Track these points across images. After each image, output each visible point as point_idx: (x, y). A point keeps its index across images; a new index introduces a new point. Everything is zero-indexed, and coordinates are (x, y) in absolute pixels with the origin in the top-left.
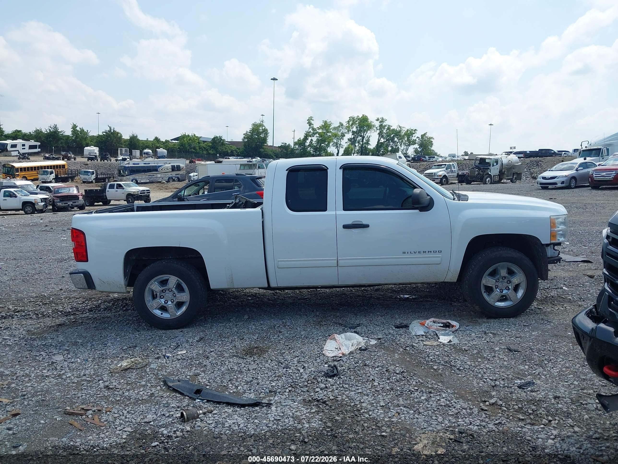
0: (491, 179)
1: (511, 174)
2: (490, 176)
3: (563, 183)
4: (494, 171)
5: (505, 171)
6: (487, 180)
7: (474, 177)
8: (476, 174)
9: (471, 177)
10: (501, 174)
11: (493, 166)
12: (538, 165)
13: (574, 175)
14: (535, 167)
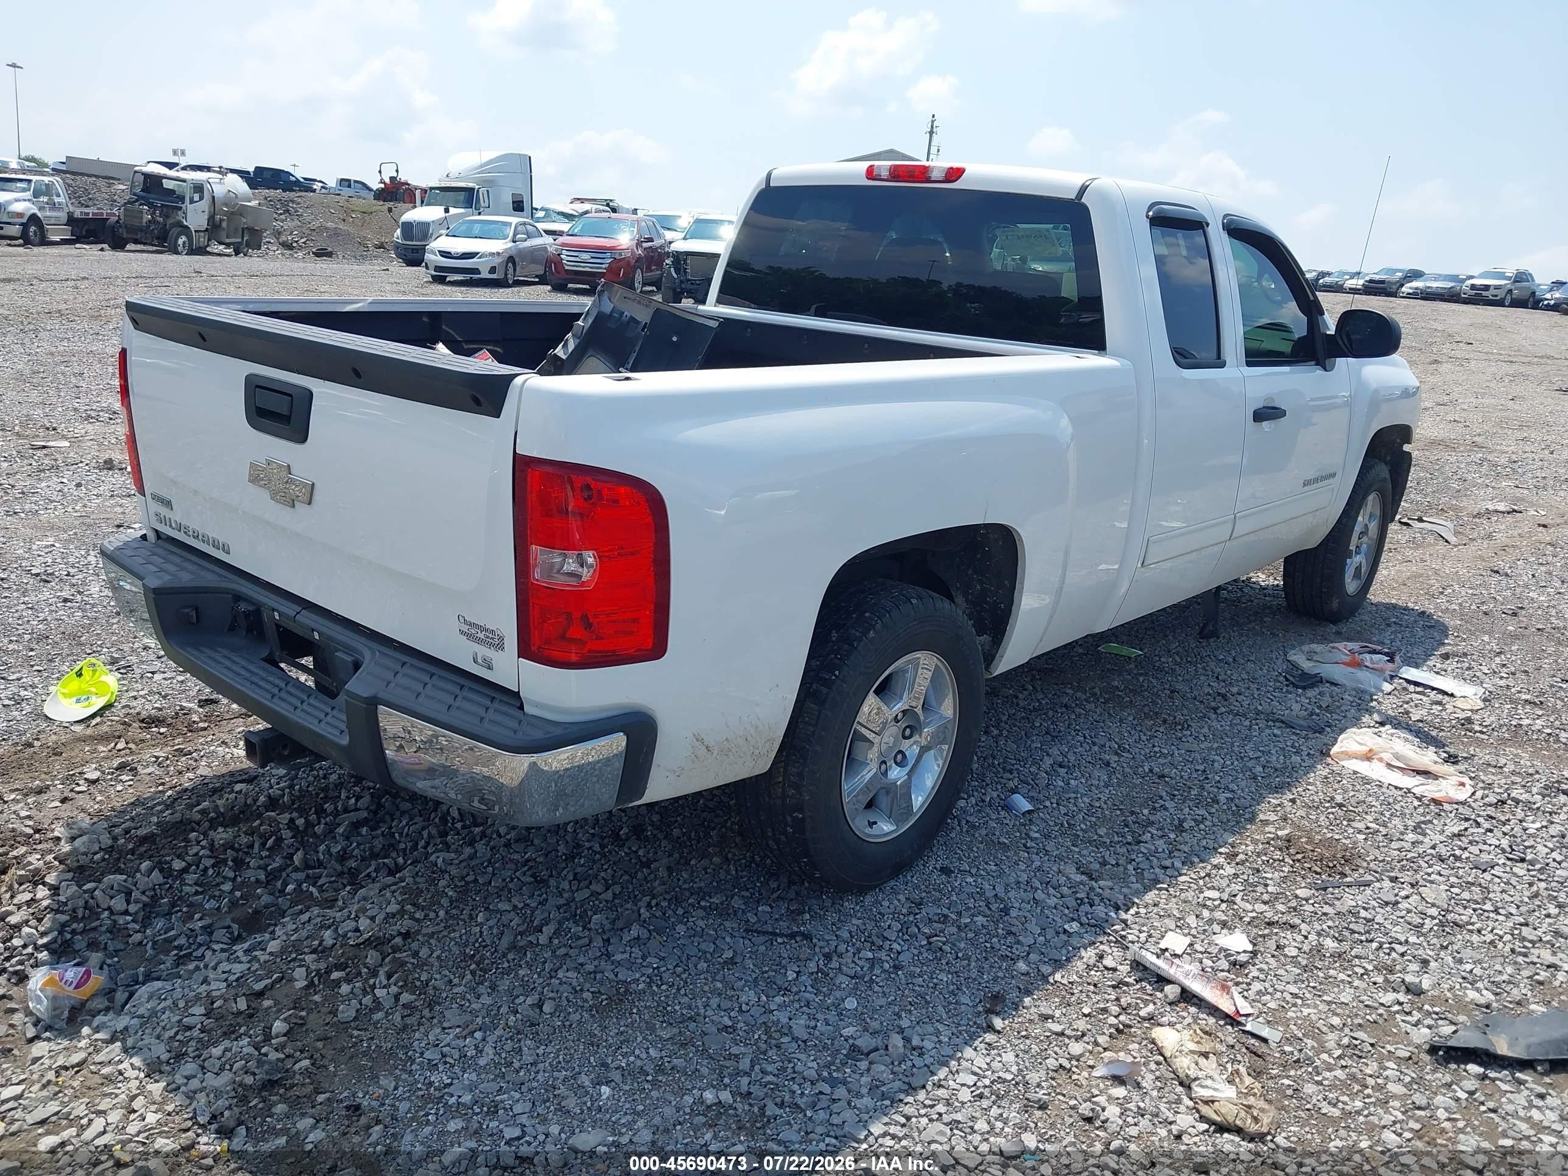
0: (190, 238)
1: (236, 230)
2: (185, 230)
3: (493, 270)
4: (196, 217)
5: (221, 220)
6: (180, 241)
7: (141, 230)
8: (144, 221)
9: (131, 229)
10: (214, 229)
11: (192, 202)
12: (288, 211)
13: (511, 253)
14: (283, 217)
